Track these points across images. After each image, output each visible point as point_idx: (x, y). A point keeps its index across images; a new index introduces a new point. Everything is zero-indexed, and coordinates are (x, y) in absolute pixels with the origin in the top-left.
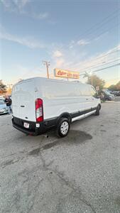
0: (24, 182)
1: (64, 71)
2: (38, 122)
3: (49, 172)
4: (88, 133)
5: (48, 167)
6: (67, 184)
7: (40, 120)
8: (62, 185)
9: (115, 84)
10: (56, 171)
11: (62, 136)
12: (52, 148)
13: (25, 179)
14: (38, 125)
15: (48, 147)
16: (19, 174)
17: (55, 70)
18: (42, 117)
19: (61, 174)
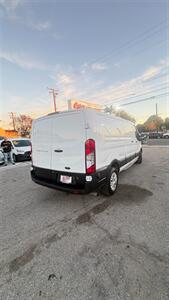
0: (96, 265)
1: (83, 104)
2: (88, 174)
3: (124, 246)
4: (142, 187)
5: (119, 239)
6: (161, 260)
7: (91, 171)
8: (155, 262)
9: (142, 123)
10: (133, 244)
11: (111, 193)
12: (106, 211)
13: (95, 261)
14: (89, 179)
15: (98, 209)
16: (81, 254)
17: (69, 102)
18: (94, 166)
19: (143, 247)
